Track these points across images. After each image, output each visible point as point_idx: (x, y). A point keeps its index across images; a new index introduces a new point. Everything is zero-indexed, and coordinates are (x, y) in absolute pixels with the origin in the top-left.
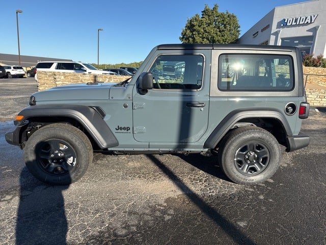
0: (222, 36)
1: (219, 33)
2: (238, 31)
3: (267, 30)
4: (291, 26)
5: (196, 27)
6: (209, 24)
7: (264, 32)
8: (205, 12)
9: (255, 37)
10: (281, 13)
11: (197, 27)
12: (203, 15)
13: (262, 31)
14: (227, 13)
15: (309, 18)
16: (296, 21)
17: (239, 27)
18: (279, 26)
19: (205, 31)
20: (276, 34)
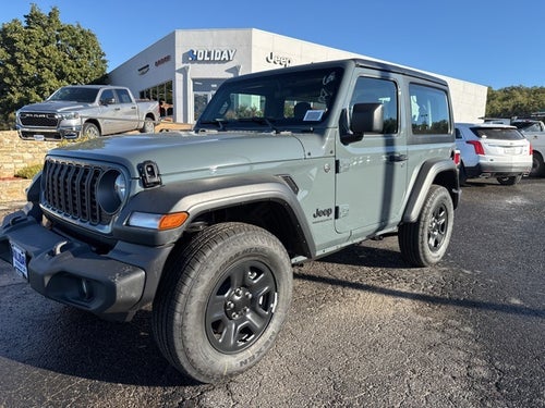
0: (78, 67)
1: (70, 61)
2: (104, 62)
3: (166, 64)
4: (203, 61)
5: (20, 45)
6: (46, 43)
7: (160, 66)
8: (32, 18)
9: (143, 73)
10: (185, 40)
11: (22, 43)
12: (28, 22)
13: (157, 64)
14: (78, 26)
15: (225, 52)
16: (209, 55)
17: (104, 54)
18: (185, 60)
19: (42, 54)
20: (184, 71)
